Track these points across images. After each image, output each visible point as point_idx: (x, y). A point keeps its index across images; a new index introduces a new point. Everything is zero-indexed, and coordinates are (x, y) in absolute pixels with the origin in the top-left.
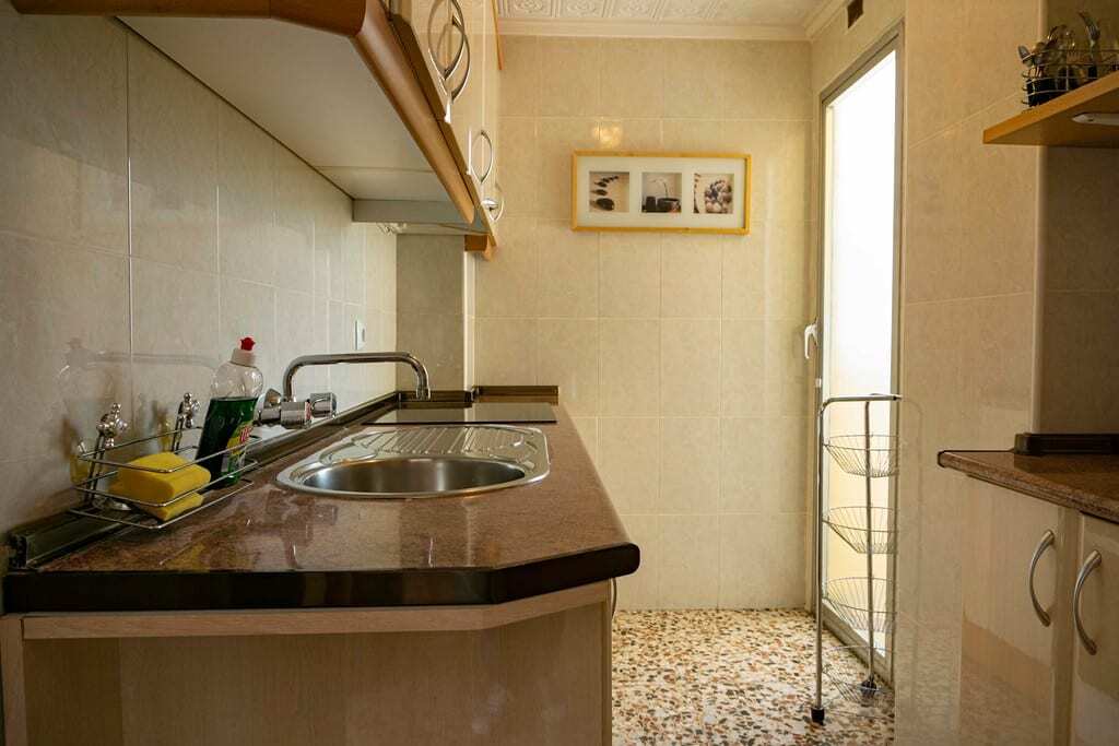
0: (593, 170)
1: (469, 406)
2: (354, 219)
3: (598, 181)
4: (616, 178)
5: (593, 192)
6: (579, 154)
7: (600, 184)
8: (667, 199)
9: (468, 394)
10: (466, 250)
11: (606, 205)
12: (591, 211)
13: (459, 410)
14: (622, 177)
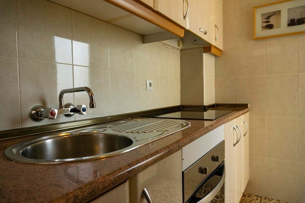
0: (263, 13)
1: (205, 111)
2: (143, 42)
3: (266, 17)
4: (275, 14)
5: (264, 22)
6: (256, 7)
7: (267, 18)
8: (302, 18)
9: (205, 106)
10: (204, 52)
11: (270, 27)
12: (262, 30)
13: (202, 113)
14: (278, 13)
